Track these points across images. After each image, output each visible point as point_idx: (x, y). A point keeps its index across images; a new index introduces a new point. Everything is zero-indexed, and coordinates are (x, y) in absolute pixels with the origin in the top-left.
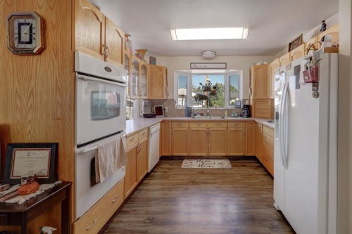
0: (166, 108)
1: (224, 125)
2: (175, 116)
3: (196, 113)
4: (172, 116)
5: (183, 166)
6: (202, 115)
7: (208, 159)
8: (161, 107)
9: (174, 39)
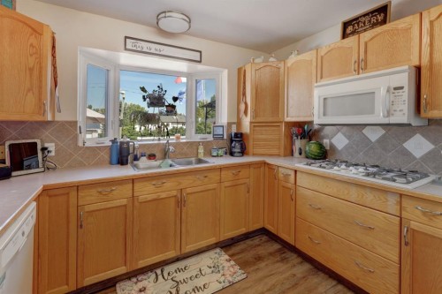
0: (51, 146)
8: (35, 144)
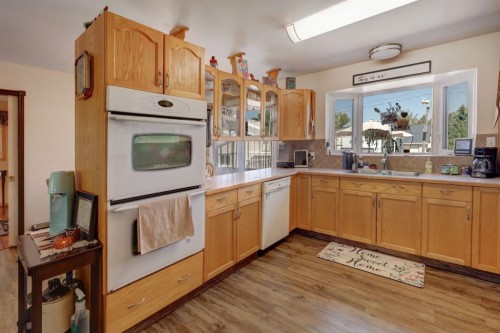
0: (313, 154)
1: (415, 191)
2: (327, 167)
3: (361, 162)
4: (322, 167)
5: (321, 254)
6: (373, 166)
7: (377, 251)
8: (304, 153)
9: (296, 40)
